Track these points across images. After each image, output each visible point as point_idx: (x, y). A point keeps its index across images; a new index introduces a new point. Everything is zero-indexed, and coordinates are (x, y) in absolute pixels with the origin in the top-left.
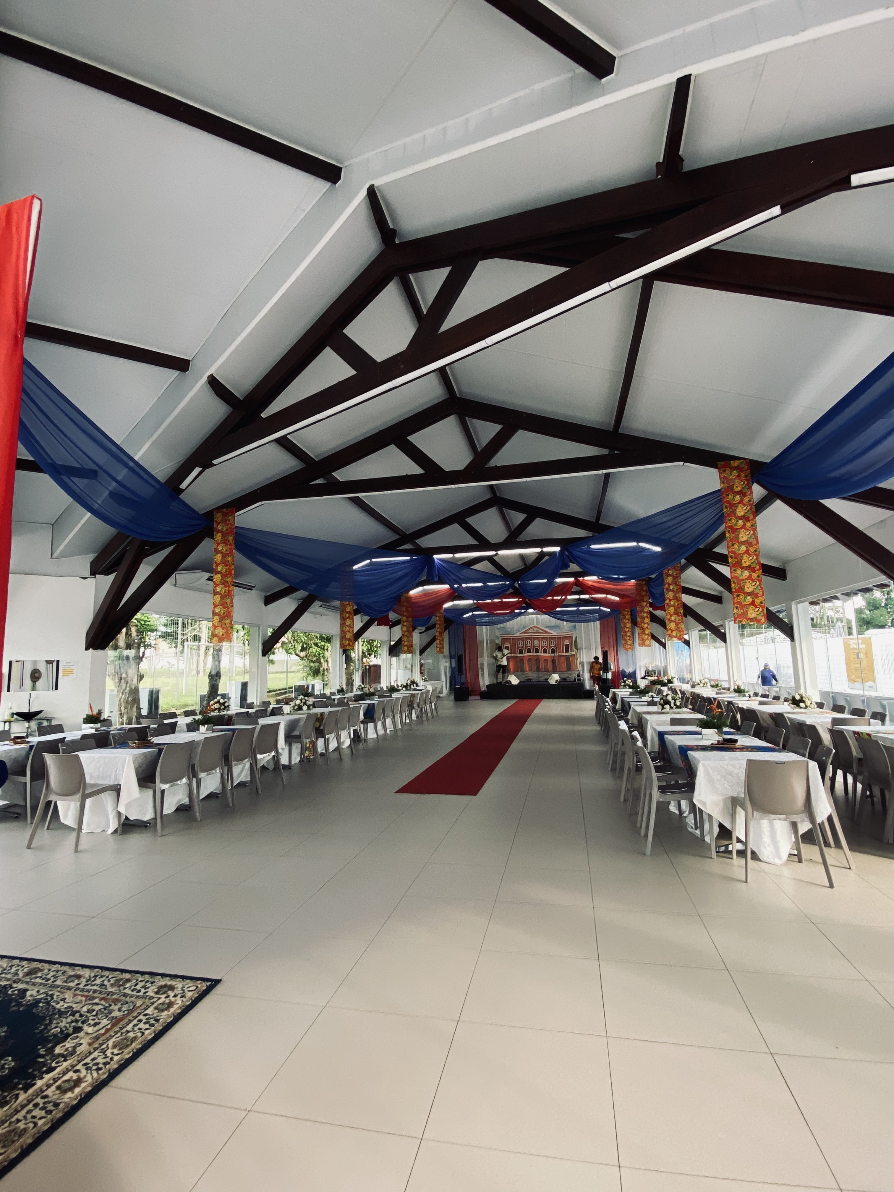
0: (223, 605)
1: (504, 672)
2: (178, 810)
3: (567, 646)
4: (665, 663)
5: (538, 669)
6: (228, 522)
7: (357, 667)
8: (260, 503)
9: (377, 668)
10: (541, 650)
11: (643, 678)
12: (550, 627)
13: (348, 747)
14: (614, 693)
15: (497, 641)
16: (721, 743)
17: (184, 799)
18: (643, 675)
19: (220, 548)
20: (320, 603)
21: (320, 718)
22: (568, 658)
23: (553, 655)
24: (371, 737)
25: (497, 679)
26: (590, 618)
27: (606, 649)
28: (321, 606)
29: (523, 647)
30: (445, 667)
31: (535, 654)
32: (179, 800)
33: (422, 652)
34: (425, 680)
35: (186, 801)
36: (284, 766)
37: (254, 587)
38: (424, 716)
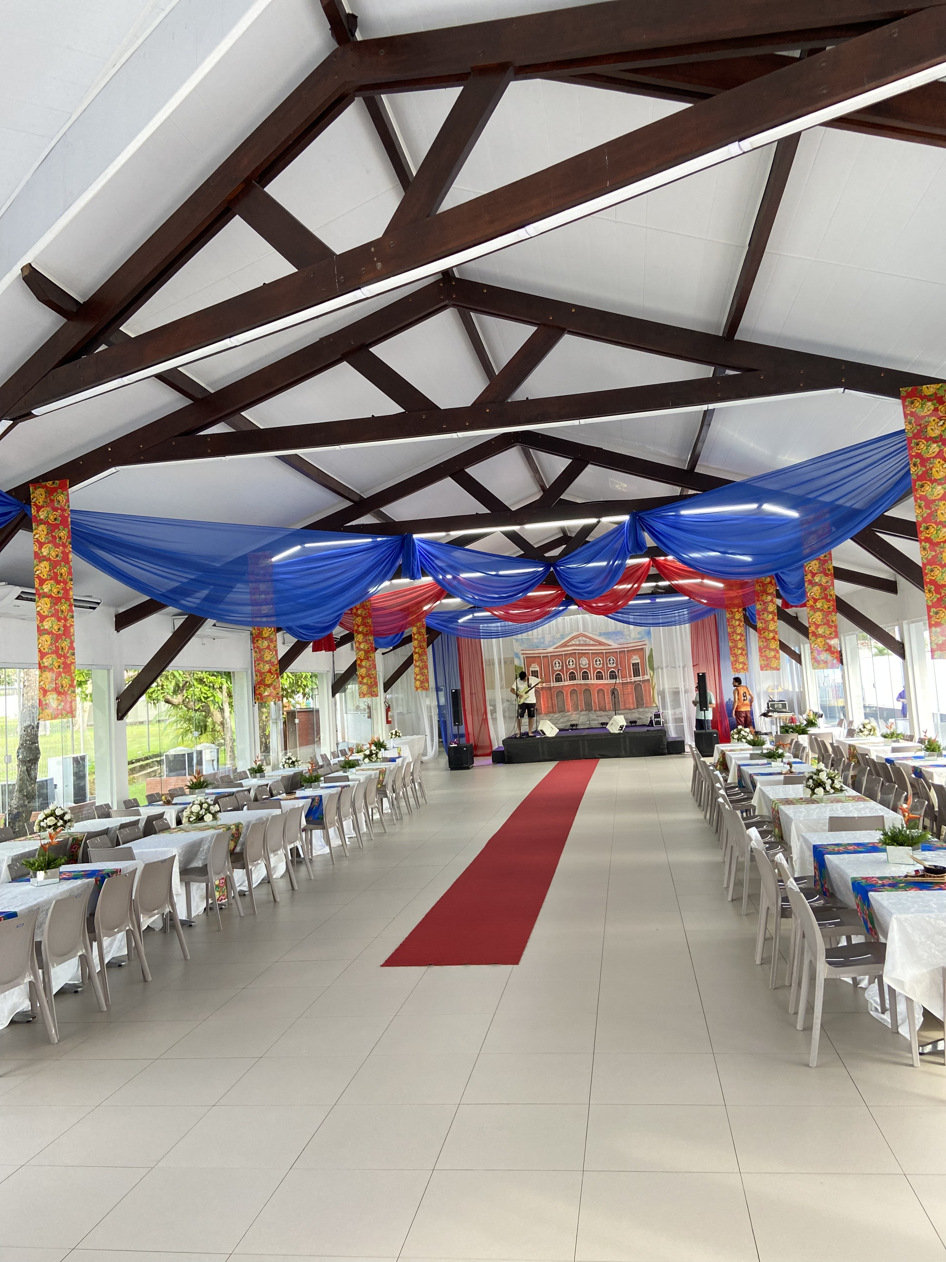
0: (56, 652)
1: (531, 716)
2: (12, 1022)
3: (635, 665)
4: (799, 687)
5: (589, 708)
6: (56, 505)
7: (273, 715)
8: (113, 470)
9: (311, 715)
10: (592, 674)
11: (765, 715)
12: (607, 634)
13: (282, 877)
14: (723, 754)
15: (517, 662)
16: (921, 873)
17: (23, 1003)
18: (764, 709)
19: (45, 552)
20: (213, 621)
21: (236, 834)
22: (637, 686)
23: (613, 681)
24: (319, 853)
25: (519, 727)
26: (673, 619)
27: (702, 671)
28: (214, 625)
29: (562, 670)
30: (429, 708)
31: (583, 682)
32: (15, 1006)
33: (388, 685)
34: (396, 735)
35: (26, 1005)
36: (183, 923)
37: (98, 603)
38: (403, 803)
